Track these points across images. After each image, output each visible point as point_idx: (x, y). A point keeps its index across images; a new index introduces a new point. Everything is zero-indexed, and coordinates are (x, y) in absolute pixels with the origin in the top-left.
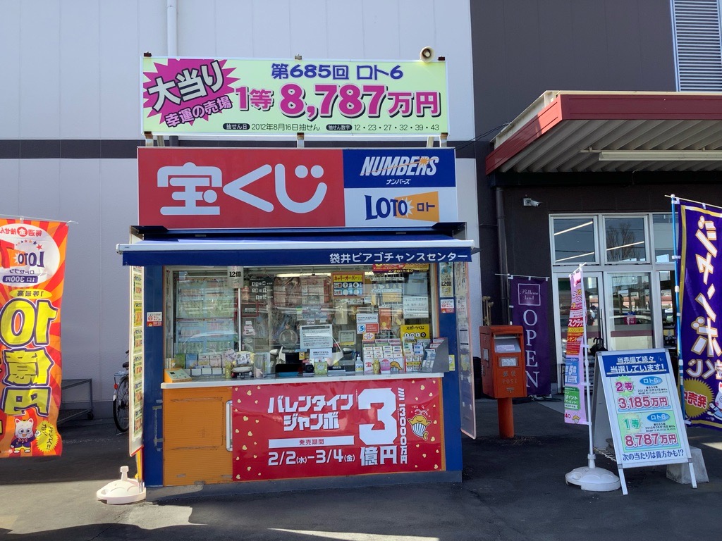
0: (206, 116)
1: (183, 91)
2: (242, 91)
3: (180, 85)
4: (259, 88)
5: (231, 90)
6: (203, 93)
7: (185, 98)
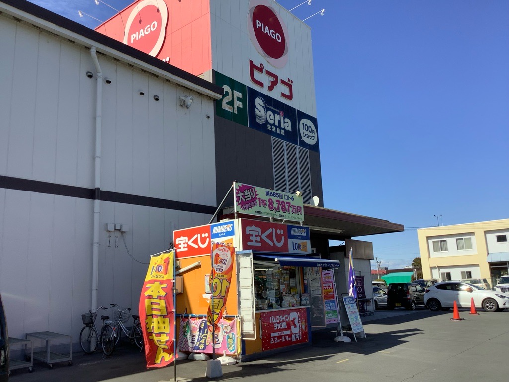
0: (251, 208)
1: (246, 197)
2: (259, 199)
3: (245, 195)
4: (263, 199)
5: (257, 199)
6: (250, 199)
7: (247, 200)
